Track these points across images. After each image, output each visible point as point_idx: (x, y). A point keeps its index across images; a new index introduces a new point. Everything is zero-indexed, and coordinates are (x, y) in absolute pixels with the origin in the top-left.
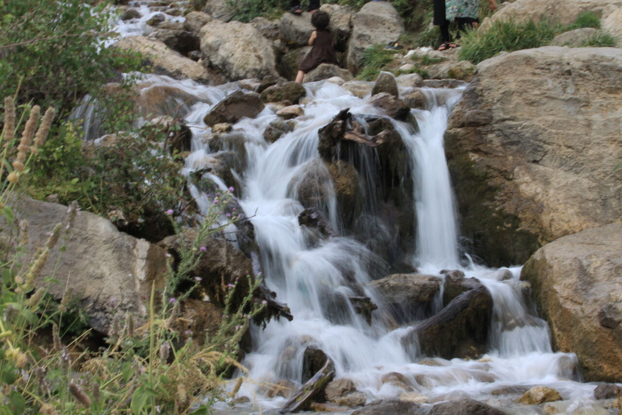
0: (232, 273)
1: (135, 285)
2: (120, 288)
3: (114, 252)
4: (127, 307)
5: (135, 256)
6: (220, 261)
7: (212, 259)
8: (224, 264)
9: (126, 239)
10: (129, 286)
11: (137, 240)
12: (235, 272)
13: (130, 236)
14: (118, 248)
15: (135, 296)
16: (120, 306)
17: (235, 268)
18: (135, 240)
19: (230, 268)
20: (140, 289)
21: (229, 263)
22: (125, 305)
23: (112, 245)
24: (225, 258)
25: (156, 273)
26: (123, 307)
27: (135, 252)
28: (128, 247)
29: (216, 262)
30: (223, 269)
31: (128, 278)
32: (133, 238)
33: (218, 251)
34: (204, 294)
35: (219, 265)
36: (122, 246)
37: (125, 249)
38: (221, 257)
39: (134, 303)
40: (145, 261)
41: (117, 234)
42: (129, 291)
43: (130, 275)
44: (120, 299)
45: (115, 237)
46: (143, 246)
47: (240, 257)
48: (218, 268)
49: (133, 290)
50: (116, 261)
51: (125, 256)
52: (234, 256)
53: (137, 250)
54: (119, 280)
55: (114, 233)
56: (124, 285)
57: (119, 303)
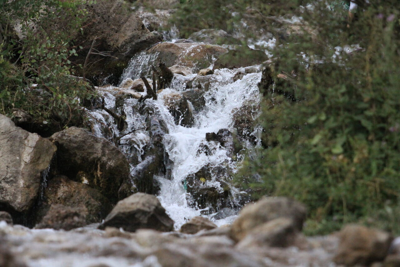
0: (107, 163)
1: (20, 165)
2: (7, 166)
3: (8, 140)
4: (9, 180)
5: (25, 145)
6: (95, 153)
7: (90, 151)
8: (99, 155)
9: (21, 132)
10: (14, 166)
11: (30, 133)
12: (109, 163)
13: (24, 130)
14: (12, 138)
15: (17, 172)
16: (4, 179)
17: (109, 159)
18: (28, 133)
19: (105, 159)
20: (23, 168)
21: (104, 154)
22: (8, 178)
23: (8, 136)
24: (100, 151)
25: (39, 158)
26: (6, 180)
27: (26, 142)
28: (21, 138)
29: (93, 153)
30: (99, 159)
31: (16, 160)
32: (26, 132)
33: (93, 145)
34: (84, 178)
35: (95, 156)
36: (16, 137)
37: (18, 139)
38: (97, 150)
39: (15, 177)
40: (33, 149)
41: (14, 128)
42: (13, 169)
43: (18, 158)
44: (5, 174)
45: (12, 130)
46: (34, 138)
47: (114, 152)
48: (94, 158)
49: (16, 168)
50: (9, 147)
51: (17, 144)
52: (109, 150)
53: (28, 141)
54: (8, 161)
55: (11, 127)
56: (10, 165)
57: (3, 177)
